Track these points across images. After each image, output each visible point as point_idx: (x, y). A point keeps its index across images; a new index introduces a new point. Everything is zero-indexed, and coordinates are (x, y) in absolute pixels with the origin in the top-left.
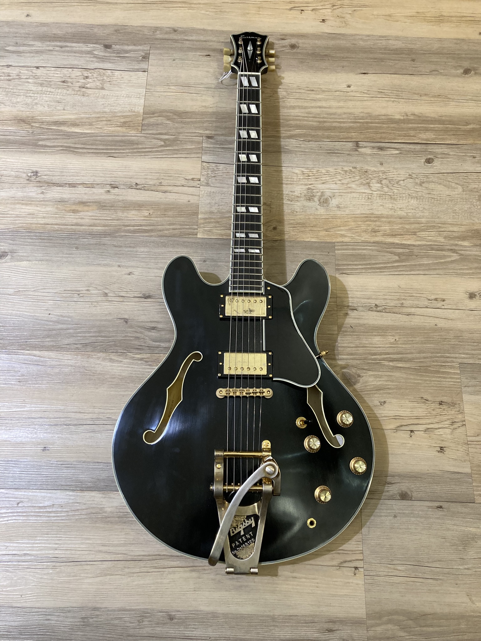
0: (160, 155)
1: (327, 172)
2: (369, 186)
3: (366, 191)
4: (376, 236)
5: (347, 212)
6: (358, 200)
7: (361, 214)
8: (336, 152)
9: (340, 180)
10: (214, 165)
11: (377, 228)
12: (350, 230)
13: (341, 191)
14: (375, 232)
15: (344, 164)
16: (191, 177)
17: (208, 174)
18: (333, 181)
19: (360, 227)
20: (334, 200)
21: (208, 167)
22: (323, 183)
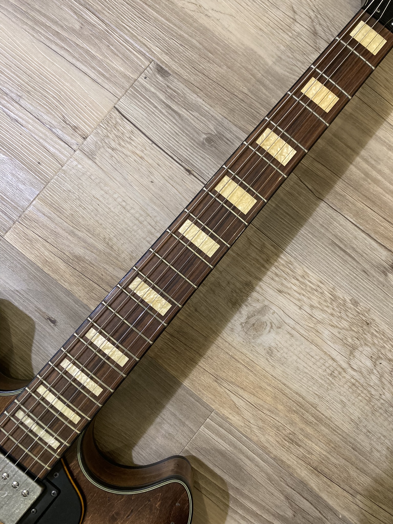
0: (57, 44)
1: (303, 277)
2: (351, 353)
3: (338, 358)
4: (288, 450)
5: (278, 372)
6: (311, 364)
7: (297, 393)
8: (347, 250)
9: (312, 307)
10: (129, 127)
11: (301, 437)
12: (255, 406)
13: (298, 327)
14: (292, 441)
15: (344, 283)
16: (74, 122)
17: (108, 136)
18: (299, 300)
19: (275, 414)
20: (273, 334)
21: (117, 122)
22: (280, 292)
